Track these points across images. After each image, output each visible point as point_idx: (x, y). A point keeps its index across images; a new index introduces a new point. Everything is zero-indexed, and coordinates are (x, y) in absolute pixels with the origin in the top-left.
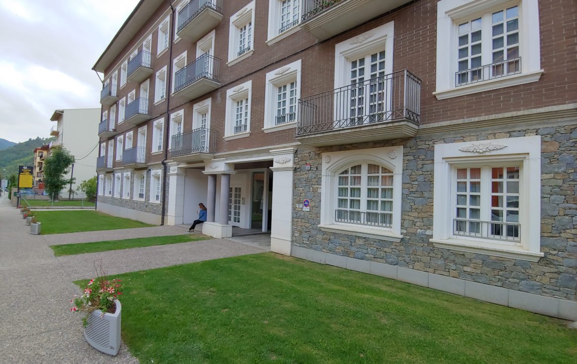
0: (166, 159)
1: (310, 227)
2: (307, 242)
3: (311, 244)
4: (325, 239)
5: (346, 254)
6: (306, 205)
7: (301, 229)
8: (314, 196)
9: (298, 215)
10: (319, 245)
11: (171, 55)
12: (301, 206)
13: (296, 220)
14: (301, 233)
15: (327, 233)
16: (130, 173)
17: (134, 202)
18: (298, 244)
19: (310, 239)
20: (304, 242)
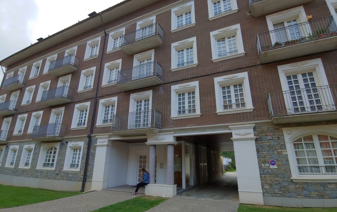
0: (92, 134)
1: (280, 180)
2: (280, 192)
3: (284, 192)
4: (299, 188)
5: (322, 196)
6: (273, 164)
7: (271, 182)
8: (280, 157)
9: (265, 172)
10: (293, 194)
11: (102, 60)
12: (267, 165)
13: (264, 176)
14: (271, 185)
15: (299, 183)
16: (34, 145)
17: (38, 172)
18: (269, 195)
19: (282, 189)
20: (276, 192)
